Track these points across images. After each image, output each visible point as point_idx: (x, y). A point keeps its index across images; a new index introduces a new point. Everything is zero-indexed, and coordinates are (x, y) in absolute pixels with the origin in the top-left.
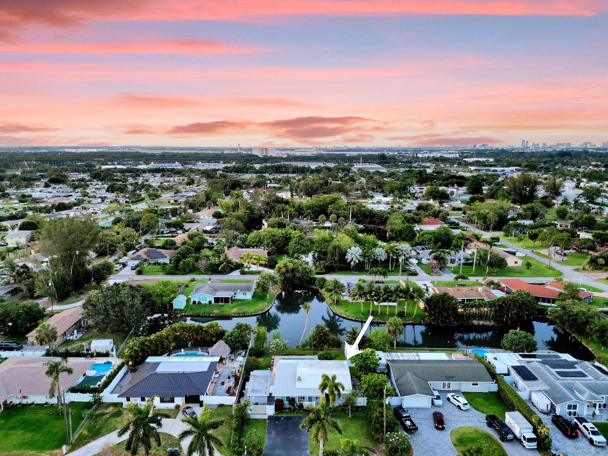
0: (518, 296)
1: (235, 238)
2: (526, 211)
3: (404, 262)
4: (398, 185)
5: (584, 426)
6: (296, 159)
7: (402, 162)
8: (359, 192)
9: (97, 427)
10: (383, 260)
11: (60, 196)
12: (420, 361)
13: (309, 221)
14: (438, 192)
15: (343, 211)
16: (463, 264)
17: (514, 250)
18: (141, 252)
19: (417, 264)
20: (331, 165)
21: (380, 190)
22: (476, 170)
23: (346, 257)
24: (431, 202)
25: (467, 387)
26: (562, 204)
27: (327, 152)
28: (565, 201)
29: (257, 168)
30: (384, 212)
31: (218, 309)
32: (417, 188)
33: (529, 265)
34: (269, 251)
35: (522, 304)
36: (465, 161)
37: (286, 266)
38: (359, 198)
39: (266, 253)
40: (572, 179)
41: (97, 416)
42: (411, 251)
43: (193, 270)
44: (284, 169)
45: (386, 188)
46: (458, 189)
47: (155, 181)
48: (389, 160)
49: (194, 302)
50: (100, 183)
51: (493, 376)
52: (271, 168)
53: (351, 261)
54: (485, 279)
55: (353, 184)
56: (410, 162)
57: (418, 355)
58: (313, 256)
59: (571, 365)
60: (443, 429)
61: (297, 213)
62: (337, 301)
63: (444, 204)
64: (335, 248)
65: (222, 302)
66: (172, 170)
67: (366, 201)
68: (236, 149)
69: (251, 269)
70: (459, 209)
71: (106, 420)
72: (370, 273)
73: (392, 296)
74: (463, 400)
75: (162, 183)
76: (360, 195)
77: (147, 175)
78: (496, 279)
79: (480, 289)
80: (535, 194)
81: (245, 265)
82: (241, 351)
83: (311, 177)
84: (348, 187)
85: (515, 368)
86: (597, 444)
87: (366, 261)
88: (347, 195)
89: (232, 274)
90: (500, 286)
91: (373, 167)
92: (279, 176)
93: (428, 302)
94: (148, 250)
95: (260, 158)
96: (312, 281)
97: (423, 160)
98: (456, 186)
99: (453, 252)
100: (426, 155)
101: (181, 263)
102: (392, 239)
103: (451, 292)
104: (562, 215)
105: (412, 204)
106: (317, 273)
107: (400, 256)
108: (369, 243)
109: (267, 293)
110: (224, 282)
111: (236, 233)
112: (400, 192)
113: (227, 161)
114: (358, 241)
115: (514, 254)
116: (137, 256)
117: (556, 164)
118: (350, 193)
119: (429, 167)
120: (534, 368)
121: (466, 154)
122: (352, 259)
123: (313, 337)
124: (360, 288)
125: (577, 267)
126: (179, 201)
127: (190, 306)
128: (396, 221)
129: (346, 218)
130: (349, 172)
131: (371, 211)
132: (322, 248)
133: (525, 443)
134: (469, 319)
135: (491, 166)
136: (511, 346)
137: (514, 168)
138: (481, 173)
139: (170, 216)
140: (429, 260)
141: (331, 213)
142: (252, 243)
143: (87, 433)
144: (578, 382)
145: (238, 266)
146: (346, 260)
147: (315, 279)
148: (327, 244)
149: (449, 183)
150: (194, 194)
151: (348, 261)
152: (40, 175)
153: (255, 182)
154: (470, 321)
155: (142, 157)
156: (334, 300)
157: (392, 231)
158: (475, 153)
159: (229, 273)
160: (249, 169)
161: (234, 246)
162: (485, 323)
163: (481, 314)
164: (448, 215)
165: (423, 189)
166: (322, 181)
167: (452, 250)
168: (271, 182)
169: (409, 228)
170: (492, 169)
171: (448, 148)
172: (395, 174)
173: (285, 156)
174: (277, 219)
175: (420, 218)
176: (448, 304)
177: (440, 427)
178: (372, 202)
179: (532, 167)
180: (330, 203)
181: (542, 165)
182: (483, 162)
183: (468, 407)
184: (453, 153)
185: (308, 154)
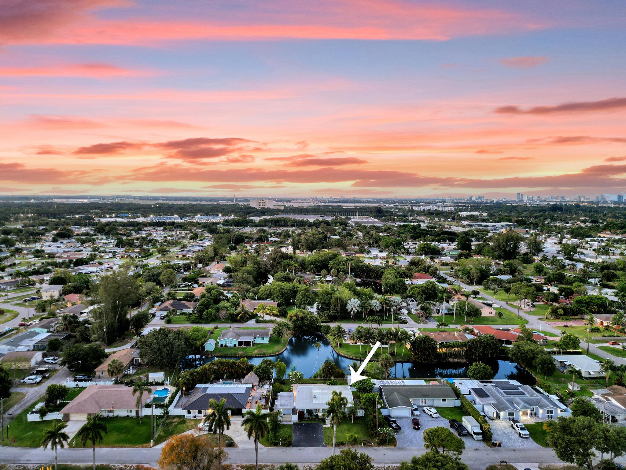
0: (484, 338)
1: (248, 291)
2: (506, 267)
3: (396, 312)
4: (392, 241)
5: (517, 426)
6: (294, 211)
7: (398, 216)
8: (356, 247)
9: (170, 430)
10: (378, 310)
11: (70, 251)
12: (404, 386)
13: (312, 276)
14: (430, 248)
15: (343, 267)
16: (446, 314)
17: (491, 302)
18: (167, 304)
19: (407, 314)
20: (329, 218)
21: (376, 245)
22: (469, 225)
23: (347, 308)
24: (423, 257)
25: (438, 402)
26: (541, 260)
27: (323, 204)
28: (545, 257)
29: (257, 222)
30: (380, 267)
31: (242, 351)
32: (411, 243)
33: (500, 315)
34: (279, 303)
35: (487, 344)
36: (459, 215)
37: (296, 315)
38: (356, 253)
39: (276, 305)
40: (556, 235)
41: (168, 424)
42: (402, 302)
43: (214, 319)
44: (283, 223)
45: (382, 243)
46: (449, 245)
47: (158, 235)
48: (385, 214)
49: (222, 345)
50: (105, 237)
51: (457, 394)
52: (271, 221)
53: (351, 311)
54: (462, 326)
55: (351, 239)
56: (405, 216)
57: (403, 382)
58: (318, 307)
59: (517, 388)
60: (418, 429)
61: (301, 268)
62: (340, 344)
63: (435, 260)
64: (337, 299)
65: (245, 345)
66: (173, 224)
67: (363, 255)
68: (232, 200)
69: (265, 319)
70: (447, 265)
71: (176, 426)
72: (367, 321)
73: (384, 339)
74: (434, 410)
75: (165, 237)
76: (358, 250)
77: (148, 229)
78: (470, 326)
79: (456, 334)
80: (518, 250)
81: (259, 315)
82: (266, 381)
83: (310, 230)
84: (346, 242)
85: (474, 390)
86: (523, 436)
87: (363, 311)
88: (345, 249)
89: (248, 323)
90: (473, 331)
91: (369, 221)
92: (280, 230)
93: (413, 343)
94: (173, 302)
95: (258, 210)
96: (319, 328)
97: (419, 213)
98: (448, 242)
99: (437, 304)
100: (422, 208)
101: (205, 313)
102: (387, 292)
103: (432, 335)
104: (540, 270)
105: (406, 259)
106: (322, 322)
107: (393, 306)
108: (366, 295)
109: (282, 338)
110: (244, 329)
111: (249, 287)
112: (394, 248)
113: (225, 214)
114: (357, 294)
115: (490, 305)
116: (164, 307)
117: (546, 219)
118: (348, 248)
119: (423, 222)
120: (488, 390)
121: (461, 208)
122: (352, 309)
123: (323, 370)
124: (359, 332)
125: (540, 317)
126: (187, 256)
127: (218, 349)
128: (390, 276)
129: (346, 273)
130: (346, 226)
131: (367, 266)
132: (325, 300)
133: (475, 436)
134: (446, 357)
135: (483, 221)
136: (473, 375)
137: (504, 224)
138: (473, 229)
139: (182, 271)
140: (417, 310)
141: (331, 269)
142: (264, 296)
143: (163, 434)
144: (517, 398)
145: (253, 316)
146: (347, 310)
147: (321, 326)
148: (330, 296)
149: (441, 239)
150: (200, 248)
151: (349, 311)
152: (43, 229)
153: (257, 236)
154: (447, 359)
155: (138, 209)
156: (338, 344)
157: (386, 285)
158: (470, 206)
159: (246, 322)
160: (249, 223)
161: (247, 298)
162: (459, 361)
163: (456, 353)
164: (437, 270)
165: (416, 244)
166: (321, 236)
167: (437, 301)
168: (272, 236)
169: (401, 282)
170: (484, 224)
171: (444, 200)
172: (390, 228)
173: (283, 208)
174: (283, 273)
175: (411, 274)
176: (429, 345)
177: (417, 427)
178: (369, 257)
179: (522, 223)
180: (330, 258)
181: (532, 220)
182: (477, 216)
183: (438, 415)
184: (448, 207)
185: (305, 205)
